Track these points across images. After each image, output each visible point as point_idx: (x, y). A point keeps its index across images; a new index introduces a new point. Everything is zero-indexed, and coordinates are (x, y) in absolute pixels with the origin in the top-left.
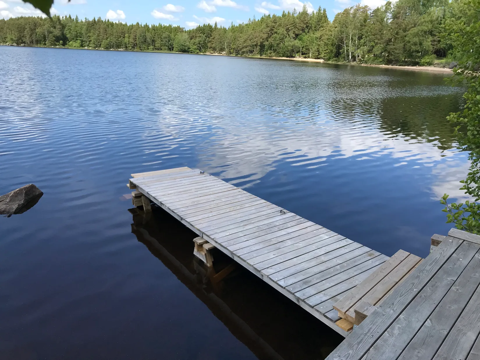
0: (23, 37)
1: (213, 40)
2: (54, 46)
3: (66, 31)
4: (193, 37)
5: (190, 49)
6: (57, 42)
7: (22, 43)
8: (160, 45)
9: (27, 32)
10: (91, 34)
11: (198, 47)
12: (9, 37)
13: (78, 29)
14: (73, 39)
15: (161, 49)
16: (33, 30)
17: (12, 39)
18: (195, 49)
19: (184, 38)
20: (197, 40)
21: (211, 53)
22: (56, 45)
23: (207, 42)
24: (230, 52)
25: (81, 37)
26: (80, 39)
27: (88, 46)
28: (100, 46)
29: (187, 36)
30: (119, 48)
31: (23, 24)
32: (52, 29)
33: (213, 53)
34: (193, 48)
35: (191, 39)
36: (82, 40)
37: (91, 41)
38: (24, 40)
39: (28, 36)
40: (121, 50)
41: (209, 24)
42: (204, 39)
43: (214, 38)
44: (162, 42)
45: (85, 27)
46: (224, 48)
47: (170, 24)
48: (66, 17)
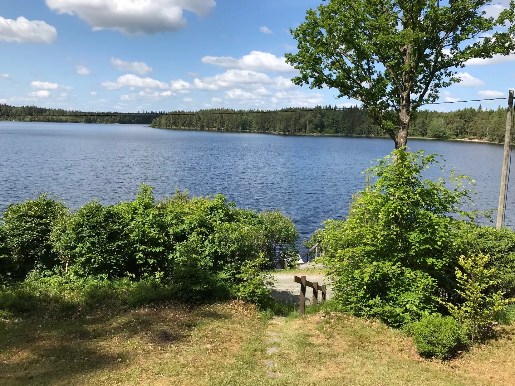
0: (289, 126)
1: (473, 125)
2: (312, 133)
3: (324, 120)
4: (450, 122)
5: (445, 134)
6: (315, 129)
7: (287, 131)
8: (412, 130)
9: (292, 122)
10: (346, 121)
11: (455, 132)
12: (278, 127)
13: (335, 117)
14: (329, 126)
15: (414, 135)
16: (297, 121)
17: (280, 128)
18: (452, 135)
19: (439, 123)
20: (455, 125)
21: (470, 139)
22: (314, 132)
23: (466, 127)
24: (493, 139)
25: (336, 124)
26: (336, 126)
27: (342, 132)
28: (353, 132)
29: (443, 122)
30: (370, 134)
31: (290, 115)
32: (312, 119)
33: (472, 139)
34: (449, 133)
35: (448, 124)
36: (337, 127)
37: (345, 127)
38: (289, 128)
39: (292, 126)
40: (373, 135)
41: (471, 108)
42: (463, 125)
43: (474, 124)
44: (415, 128)
45: (341, 115)
46: (486, 134)
47: (427, 109)
48: (326, 106)
